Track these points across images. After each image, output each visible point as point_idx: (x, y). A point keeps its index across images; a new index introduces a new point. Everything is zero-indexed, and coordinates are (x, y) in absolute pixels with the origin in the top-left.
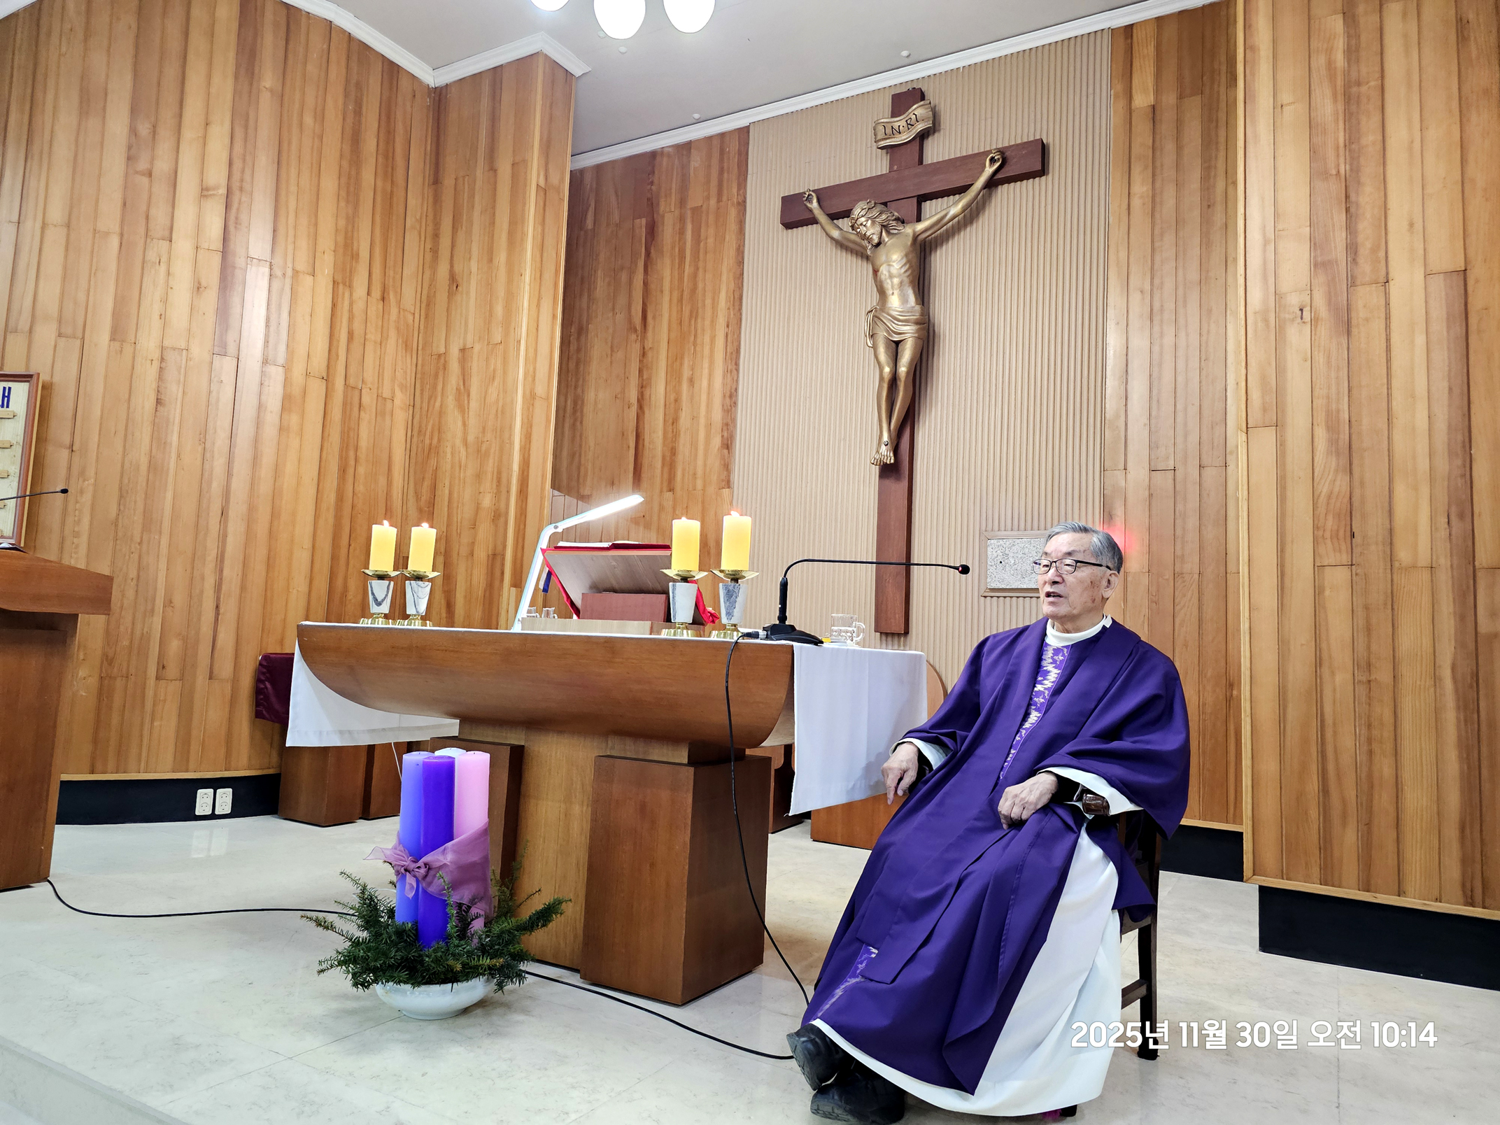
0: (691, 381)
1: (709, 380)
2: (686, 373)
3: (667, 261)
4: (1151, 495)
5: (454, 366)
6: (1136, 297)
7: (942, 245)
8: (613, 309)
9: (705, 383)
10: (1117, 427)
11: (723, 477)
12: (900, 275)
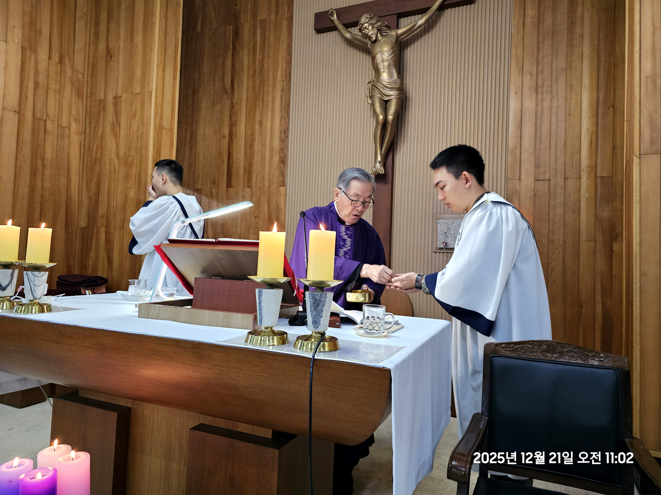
0: (261, 123)
1: (272, 123)
2: (258, 119)
3: (246, 52)
4: (535, 195)
5: (110, 108)
6: (527, 78)
7: (411, 44)
8: (214, 80)
9: (269, 124)
10: (515, 154)
11: (281, 180)
12: (388, 60)
